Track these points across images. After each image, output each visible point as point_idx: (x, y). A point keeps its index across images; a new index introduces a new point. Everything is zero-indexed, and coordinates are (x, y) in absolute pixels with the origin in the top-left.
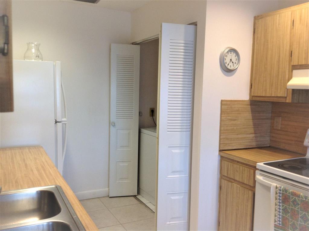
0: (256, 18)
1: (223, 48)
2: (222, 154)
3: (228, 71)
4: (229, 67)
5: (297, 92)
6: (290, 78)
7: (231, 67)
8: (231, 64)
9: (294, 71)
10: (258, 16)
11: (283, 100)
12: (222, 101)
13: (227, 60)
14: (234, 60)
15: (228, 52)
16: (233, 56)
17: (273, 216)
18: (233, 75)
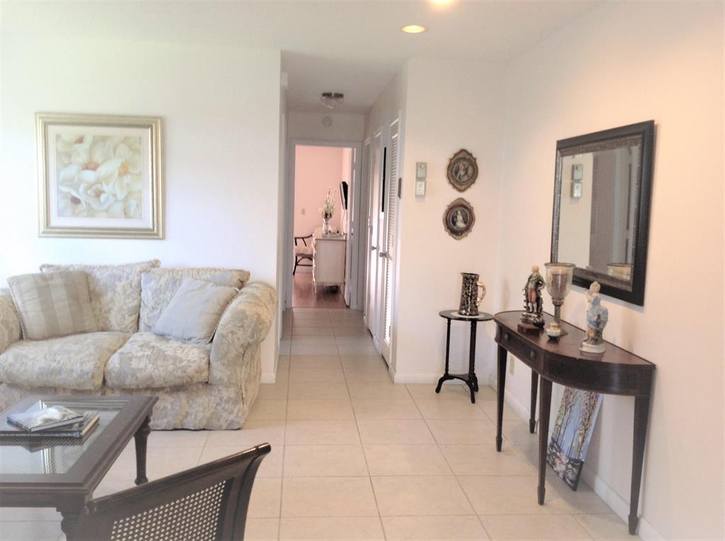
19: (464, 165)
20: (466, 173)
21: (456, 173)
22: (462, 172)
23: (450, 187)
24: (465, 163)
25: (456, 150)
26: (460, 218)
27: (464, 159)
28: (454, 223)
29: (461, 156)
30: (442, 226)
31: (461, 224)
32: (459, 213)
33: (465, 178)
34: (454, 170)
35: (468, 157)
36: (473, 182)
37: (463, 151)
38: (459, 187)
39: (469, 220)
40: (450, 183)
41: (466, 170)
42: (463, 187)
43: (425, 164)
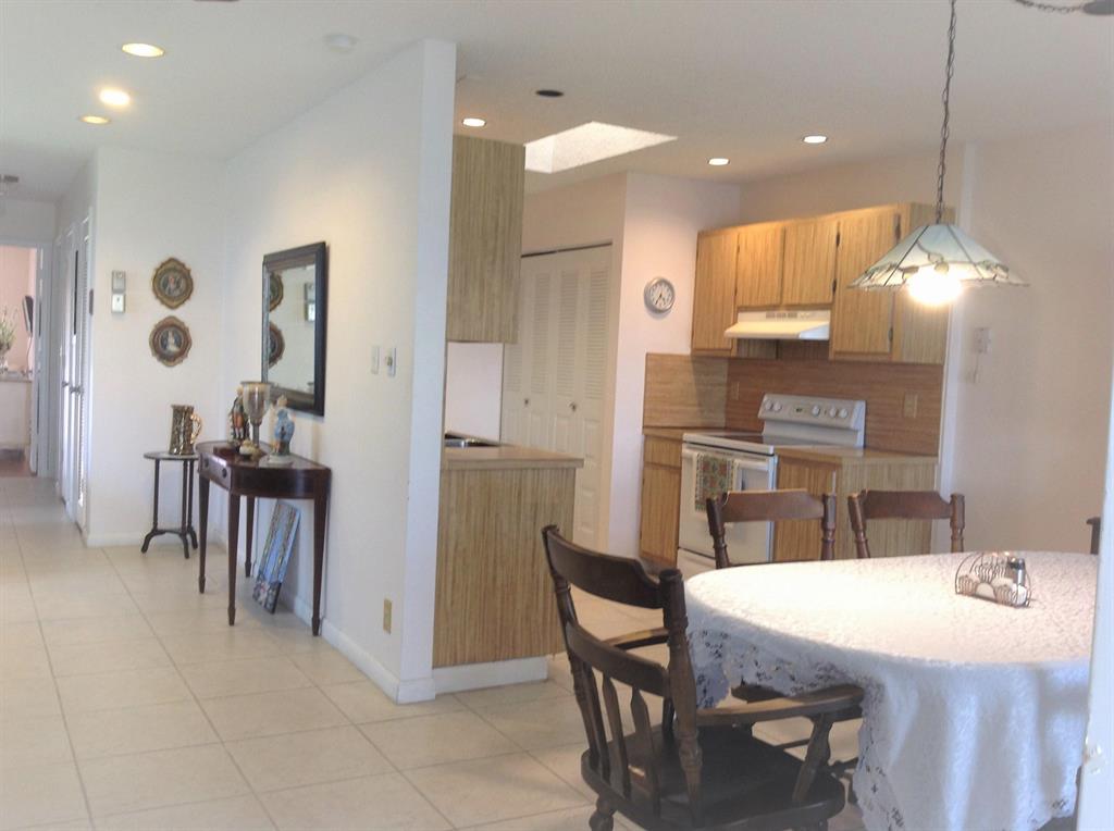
0: (702, 236)
1: (651, 276)
2: (648, 431)
3: (656, 311)
4: (658, 306)
5: (744, 342)
6: (735, 322)
7: (660, 305)
8: (661, 301)
9: (740, 315)
10: (703, 232)
11: (727, 354)
12: (647, 355)
13: (656, 296)
14: (665, 295)
15: (656, 285)
16: (664, 290)
17: (694, 490)
18: (664, 317)
19: (175, 278)
20: (178, 287)
21: (165, 285)
22: (172, 286)
23: (157, 303)
24: (176, 274)
25: (164, 258)
26: (171, 340)
27: (175, 270)
28: (165, 346)
29: (170, 265)
30: (148, 350)
31: (172, 348)
32: (170, 334)
33: (177, 293)
34: (162, 282)
35: (178, 267)
36: (188, 297)
37: (171, 260)
38: (169, 303)
39: (184, 344)
40: (157, 297)
41: (178, 284)
42: (175, 303)
43: (124, 275)
